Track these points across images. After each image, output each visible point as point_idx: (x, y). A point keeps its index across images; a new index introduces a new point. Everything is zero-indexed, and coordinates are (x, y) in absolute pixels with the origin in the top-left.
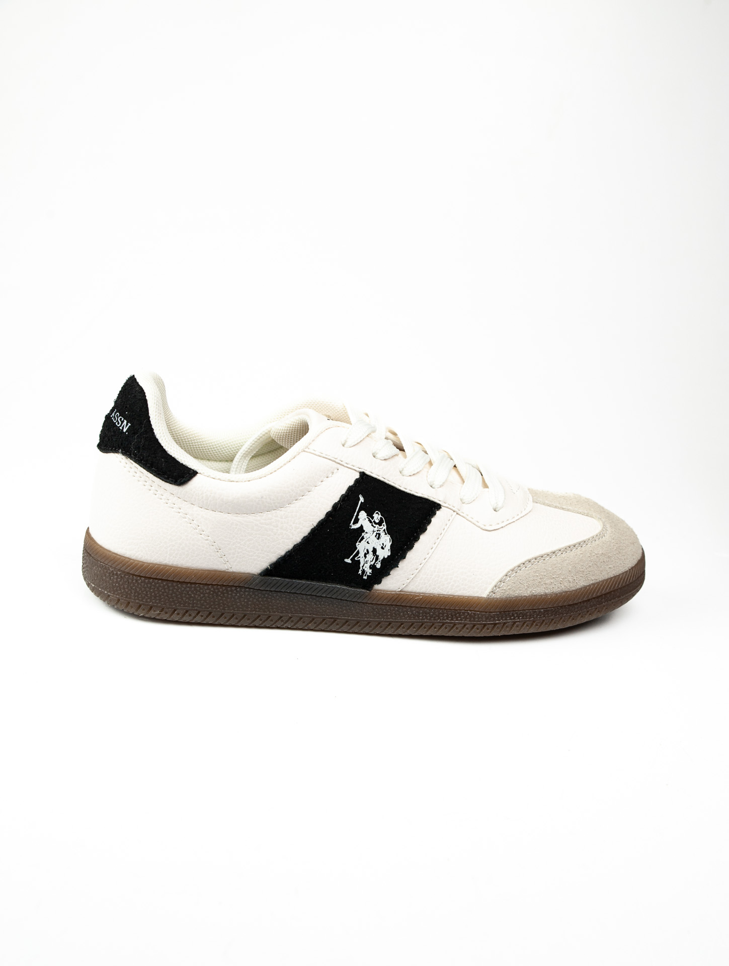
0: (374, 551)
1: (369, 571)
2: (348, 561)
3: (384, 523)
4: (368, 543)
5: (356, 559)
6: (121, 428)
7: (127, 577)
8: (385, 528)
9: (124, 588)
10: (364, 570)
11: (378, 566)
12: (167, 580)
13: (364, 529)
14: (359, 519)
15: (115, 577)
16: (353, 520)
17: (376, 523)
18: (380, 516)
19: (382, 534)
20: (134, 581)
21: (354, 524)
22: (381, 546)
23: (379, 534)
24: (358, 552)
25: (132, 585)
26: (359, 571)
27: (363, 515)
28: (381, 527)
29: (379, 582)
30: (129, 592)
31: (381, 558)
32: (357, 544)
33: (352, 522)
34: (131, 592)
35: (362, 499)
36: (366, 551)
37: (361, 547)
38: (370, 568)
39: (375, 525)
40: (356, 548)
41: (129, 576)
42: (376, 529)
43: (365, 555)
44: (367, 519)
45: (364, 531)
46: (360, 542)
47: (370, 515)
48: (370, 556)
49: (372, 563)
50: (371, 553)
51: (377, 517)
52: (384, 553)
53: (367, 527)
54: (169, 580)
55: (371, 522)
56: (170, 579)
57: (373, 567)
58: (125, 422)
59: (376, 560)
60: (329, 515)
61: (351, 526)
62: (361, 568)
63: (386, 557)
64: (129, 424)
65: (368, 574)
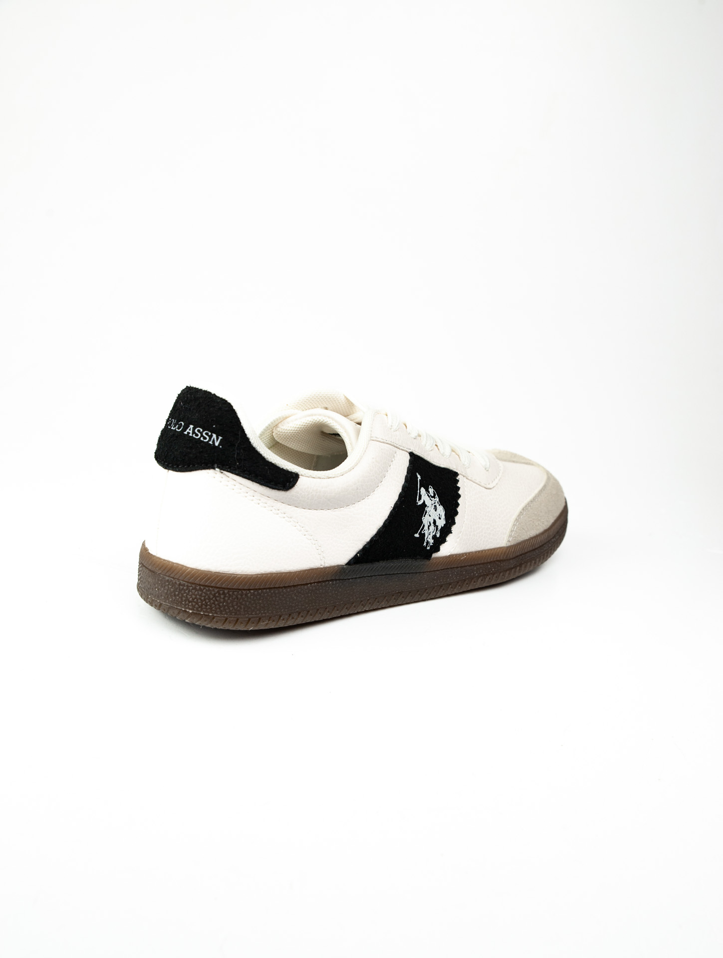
0: (435, 522)
1: (431, 541)
2: (417, 535)
3: (436, 496)
4: (430, 516)
5: (422, 532)
6: (211, 443)
7: (235, 593)
8: (438, 500)
9: (233, 606)
10: (427, 541)
11: (438, 535)
12: (274, 588)
13: (426, 504)
14: (421, 495)
15: (222, 596)
16: (418, 497)
17: (432, 497)
18: (433, 490)
19: (438, 505)
20: (244, 596)
21: (419, 500)
22: (438, 517)
23: (435, 506)
24: (424, 526)
25: (241, 601)
26: (424, 543)
27: (423, 490)
28: (435, 500)
29: (438, 550)
30: (239, 608)
31: (439, 528)
32: (423, 518)
33: (418, 499)
34: (241, 608)
35: (419, 476)
36: (429, 524)
37: (426, 520)
38: (433, 538)
39: (432, 499)
40: (422, 522)
41: (238, 592)
42: (433, 502)
43: (429, 526)
44: (426, 494)
45: (426, 506)
46: (424, 516)
47: (427, 491)
48: (432, 528)
49: (434, 534)
50: (432, 524)
51: (431, 490)
52: (441, 523)
53: (428, 502)
54: (276, 588)
55: (429, 497)
56: (277, 586)
57: (434, 537)
58: (214, 436)
59: (437, 531)
60: (401, 496)
61: (417, 503)
62: (426, 540)
63: (443, 526)
64: (220, 438)
65: (431, 544)
